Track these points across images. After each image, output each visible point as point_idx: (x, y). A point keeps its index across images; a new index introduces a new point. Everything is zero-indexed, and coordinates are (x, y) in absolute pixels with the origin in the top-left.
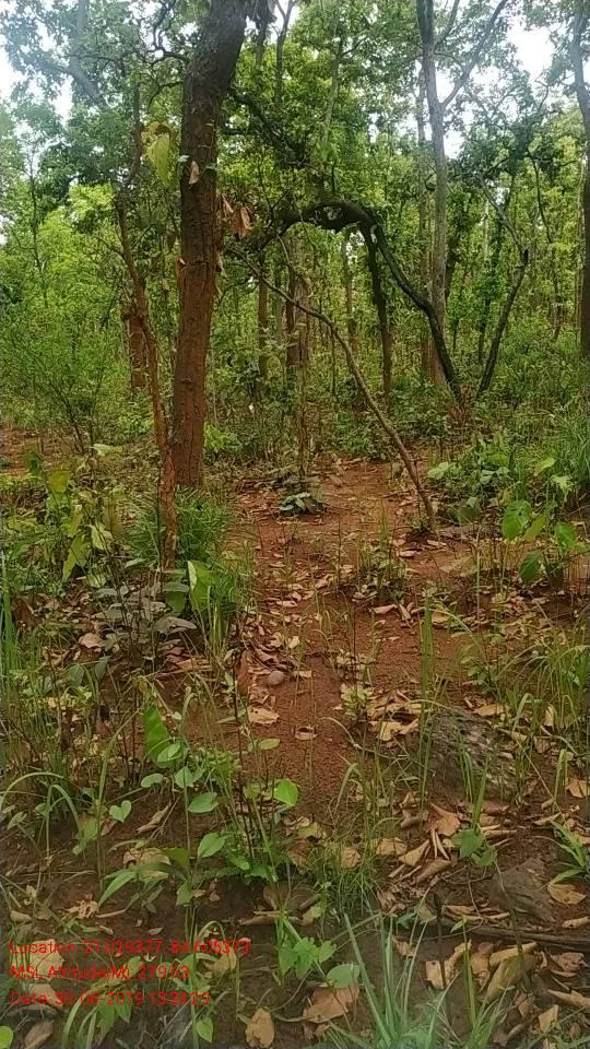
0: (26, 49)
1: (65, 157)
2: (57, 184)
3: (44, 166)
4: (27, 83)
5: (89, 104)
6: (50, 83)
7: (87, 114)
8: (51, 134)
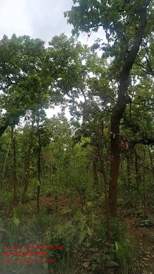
0: (74, 111)
1: (80, 132)
2: (78, 137)
3: (75, 134)
4: (73, 118)
5: (86, 121)
6: (78, 117)
7: (85, 123)
8: (78, 127)
